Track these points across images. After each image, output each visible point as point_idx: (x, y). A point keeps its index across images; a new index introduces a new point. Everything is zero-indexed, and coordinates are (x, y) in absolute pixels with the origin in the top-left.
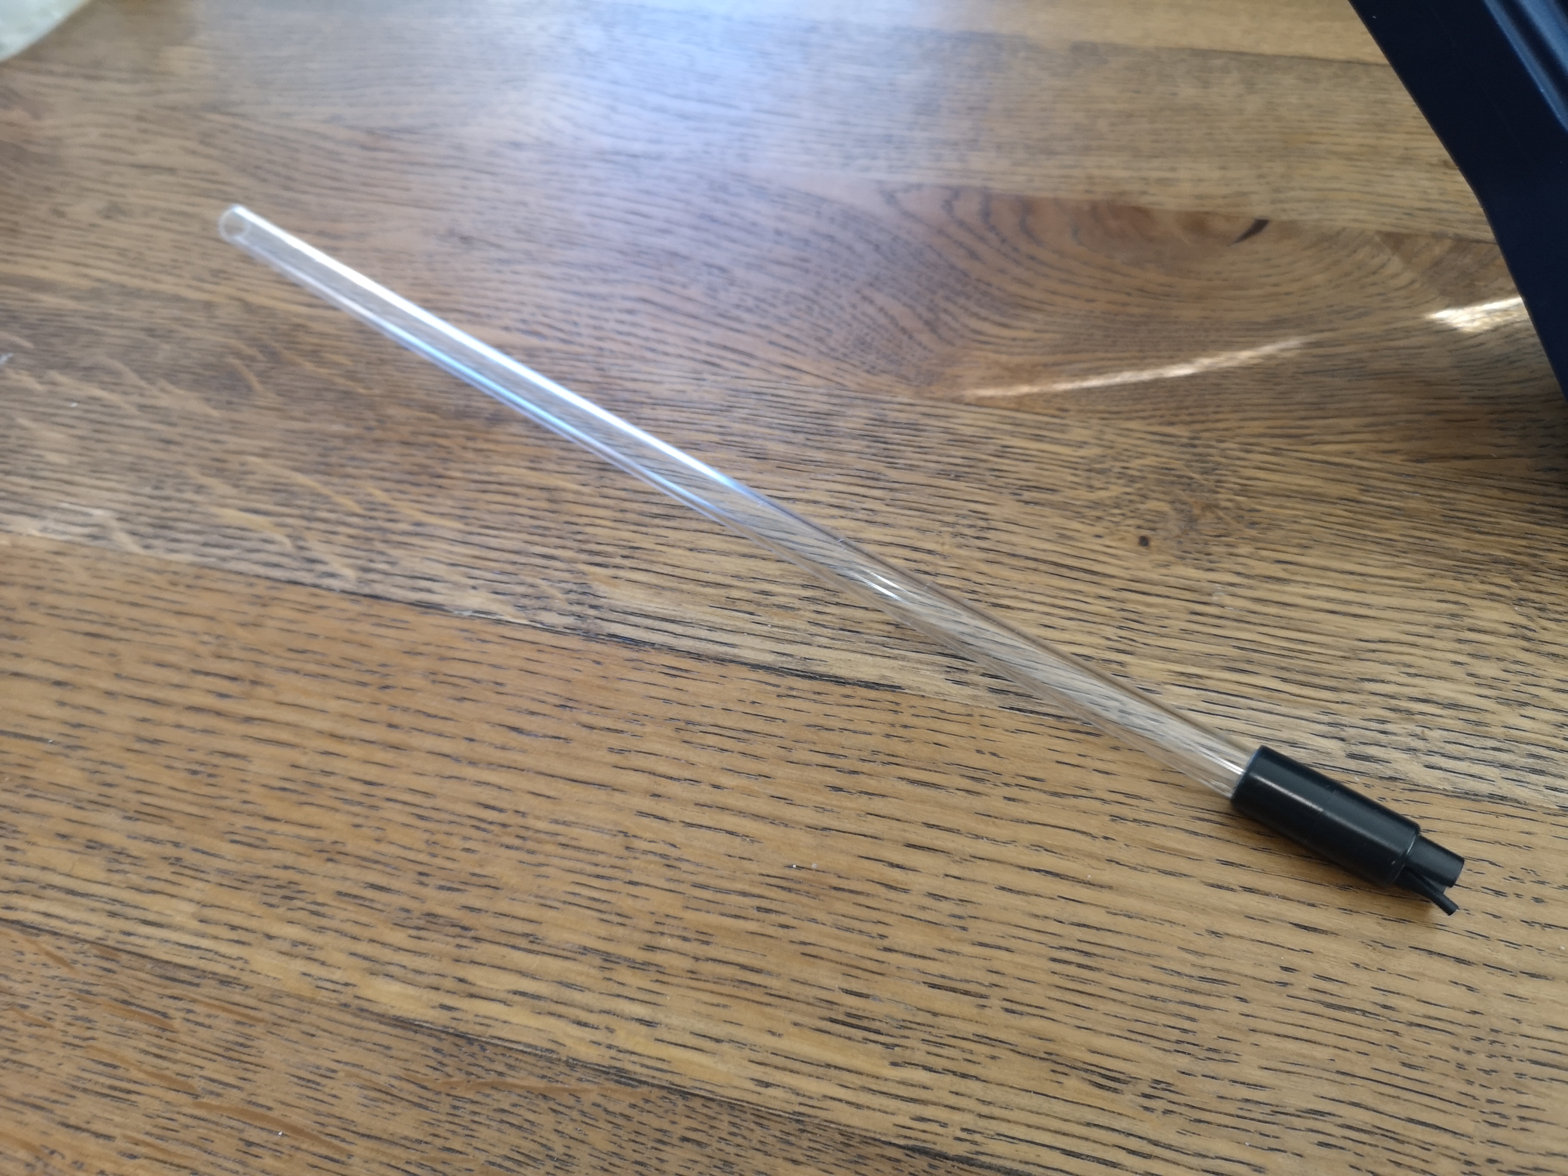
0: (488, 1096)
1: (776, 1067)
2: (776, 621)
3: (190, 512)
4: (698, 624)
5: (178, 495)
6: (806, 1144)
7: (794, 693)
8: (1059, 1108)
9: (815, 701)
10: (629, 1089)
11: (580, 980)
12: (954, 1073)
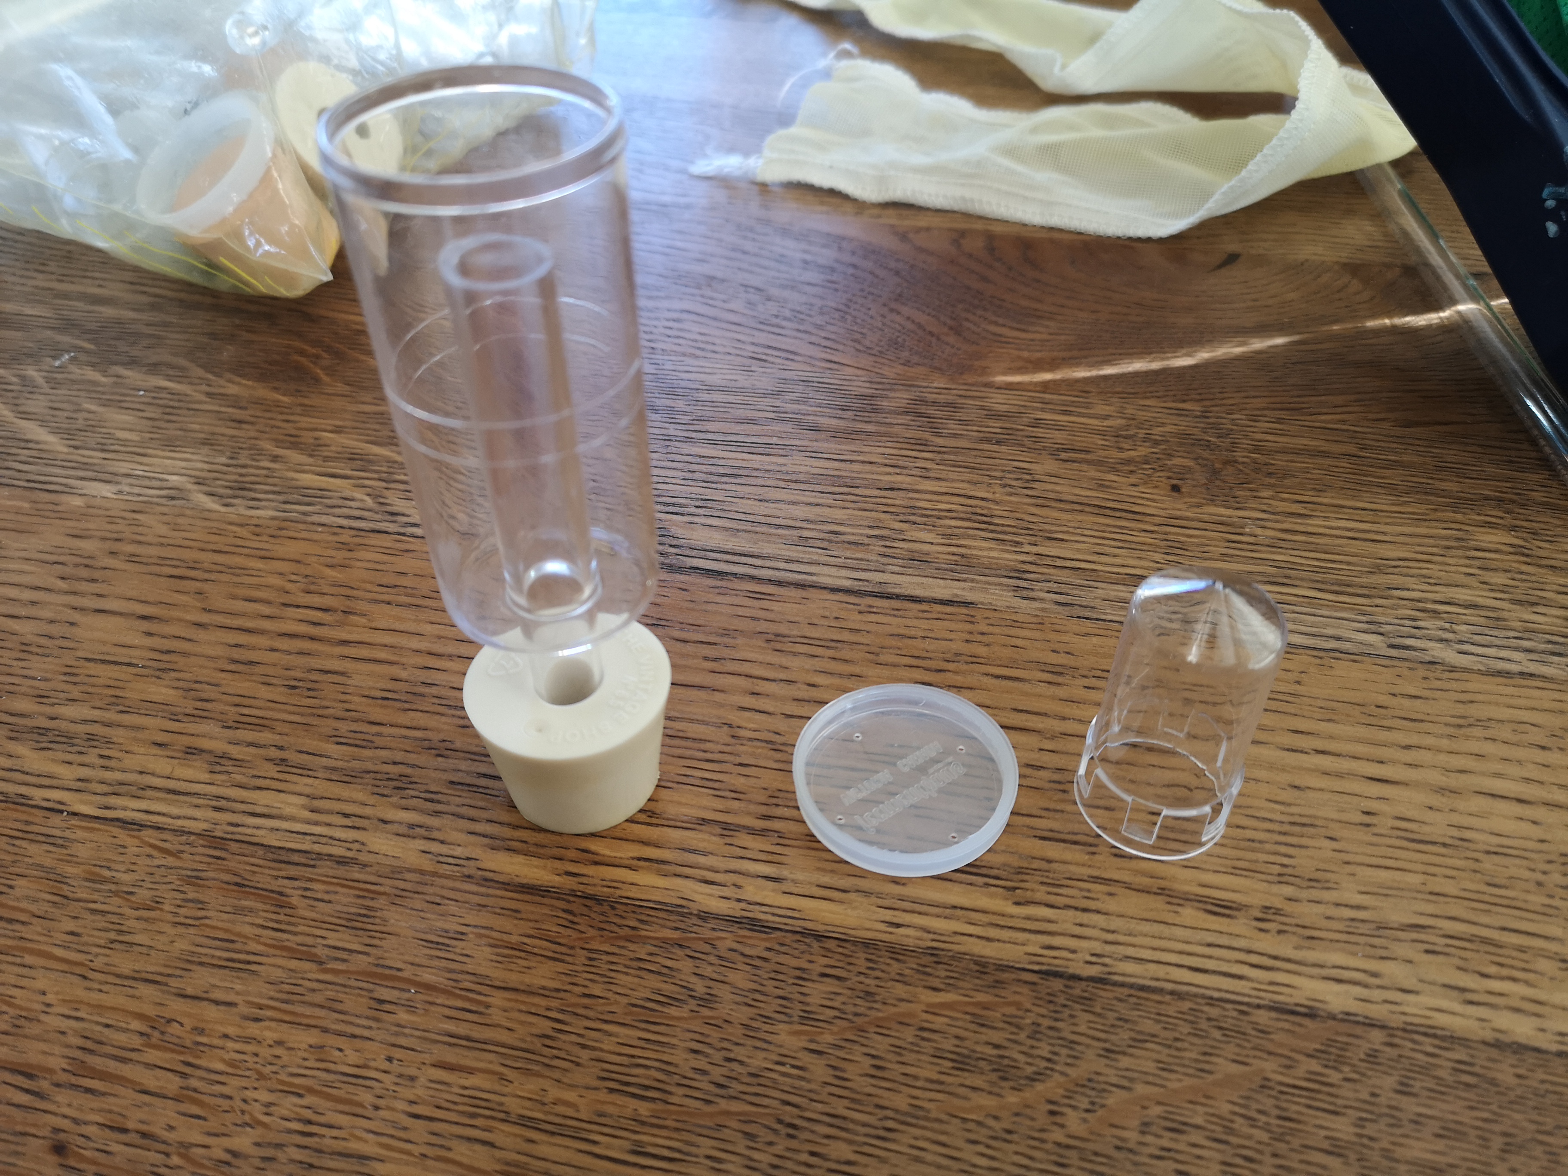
0: (623, 947)
1: (904, 911)
2: (848, 554)
3: (268, 477)
4: (777, 559)
5: (254, 463)
6: (943, 974)
7: (875, 610)
8: (1179, 932)
9: (895, 616)
10: (764, 936)
11: (701, 846)
12: (1076, 909)
